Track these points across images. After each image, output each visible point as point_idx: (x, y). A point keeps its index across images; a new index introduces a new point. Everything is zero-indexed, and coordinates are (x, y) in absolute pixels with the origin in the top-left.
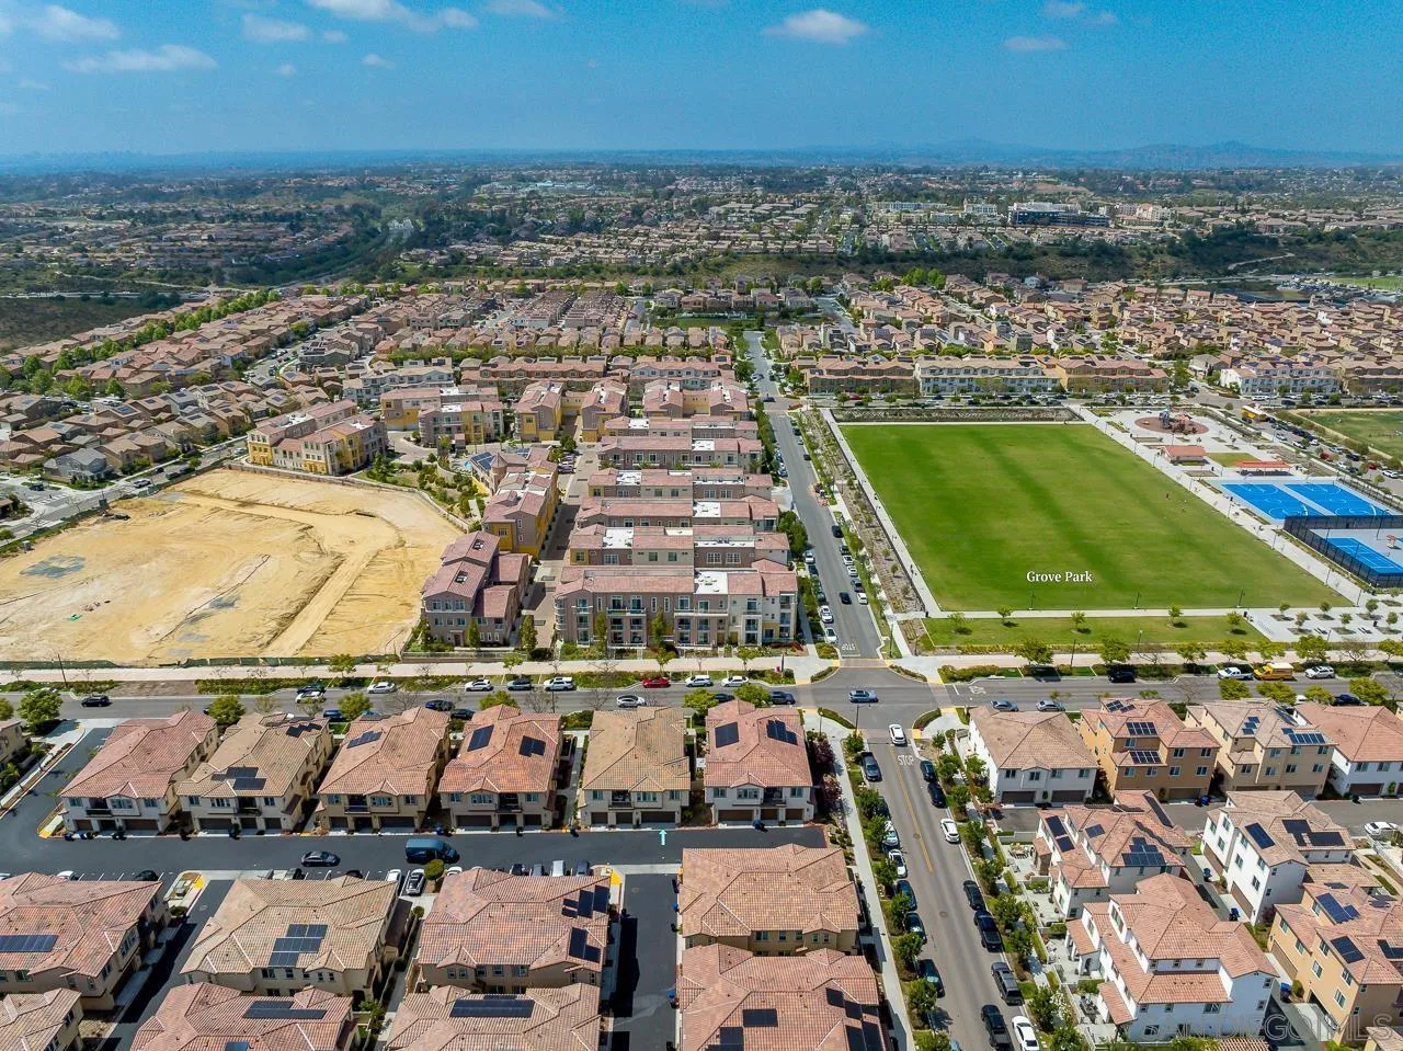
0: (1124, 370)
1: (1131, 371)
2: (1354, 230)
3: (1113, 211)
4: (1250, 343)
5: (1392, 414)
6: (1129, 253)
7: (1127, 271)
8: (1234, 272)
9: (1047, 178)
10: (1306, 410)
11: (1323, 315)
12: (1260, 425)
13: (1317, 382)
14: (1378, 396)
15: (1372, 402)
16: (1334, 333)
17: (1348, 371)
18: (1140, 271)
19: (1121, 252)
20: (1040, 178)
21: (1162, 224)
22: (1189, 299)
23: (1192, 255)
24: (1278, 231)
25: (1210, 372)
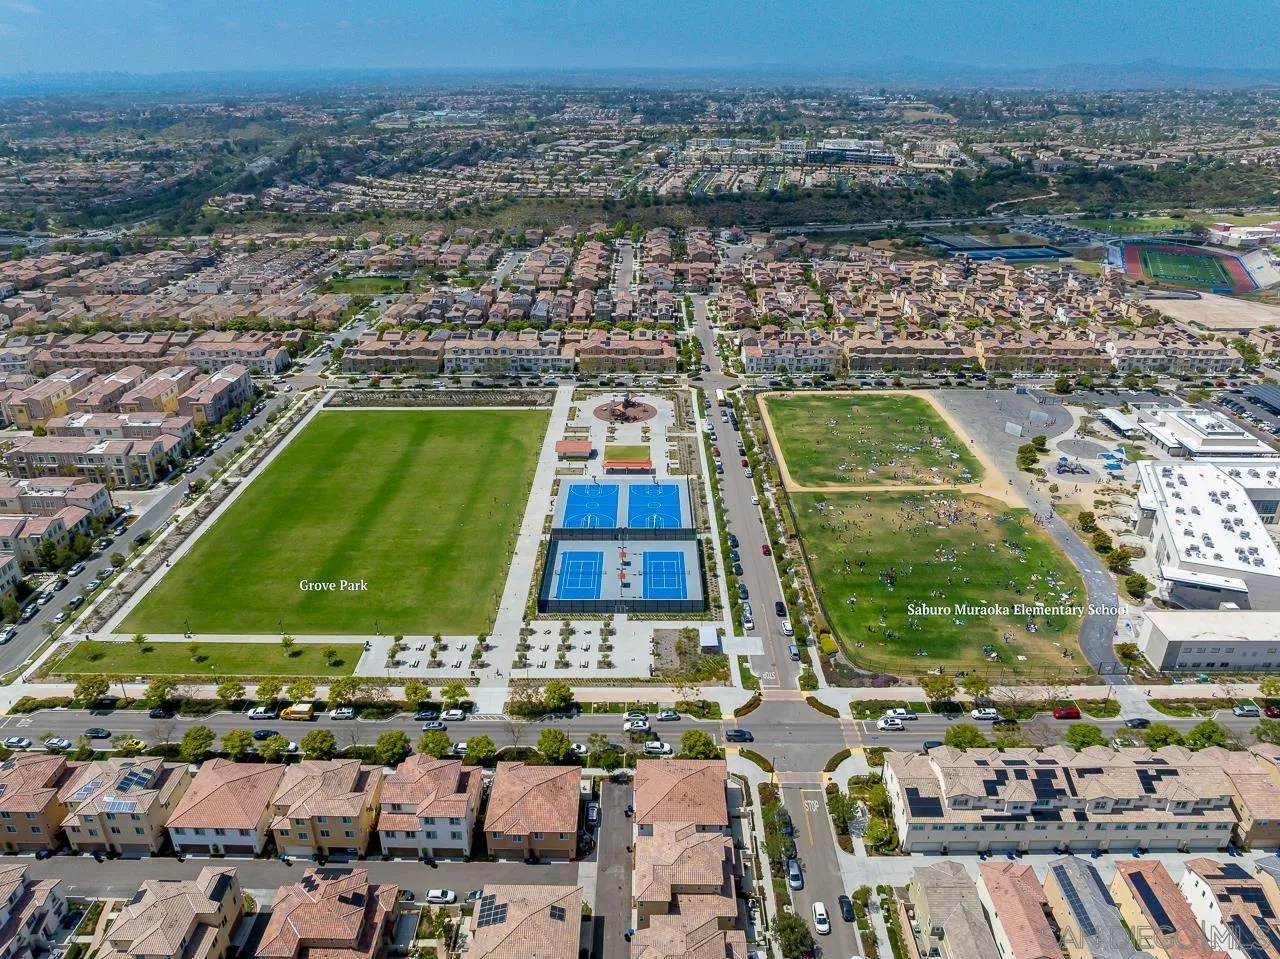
0: (634, 350)
1: (641, 352)
2: (1121, 170)
3: (914, 147)
4: (818, 313)
5: (858, 397)
6: (890, 194)
7: (884, 212)
8: (990, 212)
9: (920, 104)
10: (778, 393)
11: (944, 275)
12: (715, 410)
13: (819, 361)
14: (873, 375)
15: (858, 382)
16: (911, 302)
17: (852, 350)
18: (897, 212)
19: (883, 193)
20: (915, 104)
21: (949, 162)
22: (851, 255)
23: (954, 196)
24: (1052, 170)
25: (740, 346)
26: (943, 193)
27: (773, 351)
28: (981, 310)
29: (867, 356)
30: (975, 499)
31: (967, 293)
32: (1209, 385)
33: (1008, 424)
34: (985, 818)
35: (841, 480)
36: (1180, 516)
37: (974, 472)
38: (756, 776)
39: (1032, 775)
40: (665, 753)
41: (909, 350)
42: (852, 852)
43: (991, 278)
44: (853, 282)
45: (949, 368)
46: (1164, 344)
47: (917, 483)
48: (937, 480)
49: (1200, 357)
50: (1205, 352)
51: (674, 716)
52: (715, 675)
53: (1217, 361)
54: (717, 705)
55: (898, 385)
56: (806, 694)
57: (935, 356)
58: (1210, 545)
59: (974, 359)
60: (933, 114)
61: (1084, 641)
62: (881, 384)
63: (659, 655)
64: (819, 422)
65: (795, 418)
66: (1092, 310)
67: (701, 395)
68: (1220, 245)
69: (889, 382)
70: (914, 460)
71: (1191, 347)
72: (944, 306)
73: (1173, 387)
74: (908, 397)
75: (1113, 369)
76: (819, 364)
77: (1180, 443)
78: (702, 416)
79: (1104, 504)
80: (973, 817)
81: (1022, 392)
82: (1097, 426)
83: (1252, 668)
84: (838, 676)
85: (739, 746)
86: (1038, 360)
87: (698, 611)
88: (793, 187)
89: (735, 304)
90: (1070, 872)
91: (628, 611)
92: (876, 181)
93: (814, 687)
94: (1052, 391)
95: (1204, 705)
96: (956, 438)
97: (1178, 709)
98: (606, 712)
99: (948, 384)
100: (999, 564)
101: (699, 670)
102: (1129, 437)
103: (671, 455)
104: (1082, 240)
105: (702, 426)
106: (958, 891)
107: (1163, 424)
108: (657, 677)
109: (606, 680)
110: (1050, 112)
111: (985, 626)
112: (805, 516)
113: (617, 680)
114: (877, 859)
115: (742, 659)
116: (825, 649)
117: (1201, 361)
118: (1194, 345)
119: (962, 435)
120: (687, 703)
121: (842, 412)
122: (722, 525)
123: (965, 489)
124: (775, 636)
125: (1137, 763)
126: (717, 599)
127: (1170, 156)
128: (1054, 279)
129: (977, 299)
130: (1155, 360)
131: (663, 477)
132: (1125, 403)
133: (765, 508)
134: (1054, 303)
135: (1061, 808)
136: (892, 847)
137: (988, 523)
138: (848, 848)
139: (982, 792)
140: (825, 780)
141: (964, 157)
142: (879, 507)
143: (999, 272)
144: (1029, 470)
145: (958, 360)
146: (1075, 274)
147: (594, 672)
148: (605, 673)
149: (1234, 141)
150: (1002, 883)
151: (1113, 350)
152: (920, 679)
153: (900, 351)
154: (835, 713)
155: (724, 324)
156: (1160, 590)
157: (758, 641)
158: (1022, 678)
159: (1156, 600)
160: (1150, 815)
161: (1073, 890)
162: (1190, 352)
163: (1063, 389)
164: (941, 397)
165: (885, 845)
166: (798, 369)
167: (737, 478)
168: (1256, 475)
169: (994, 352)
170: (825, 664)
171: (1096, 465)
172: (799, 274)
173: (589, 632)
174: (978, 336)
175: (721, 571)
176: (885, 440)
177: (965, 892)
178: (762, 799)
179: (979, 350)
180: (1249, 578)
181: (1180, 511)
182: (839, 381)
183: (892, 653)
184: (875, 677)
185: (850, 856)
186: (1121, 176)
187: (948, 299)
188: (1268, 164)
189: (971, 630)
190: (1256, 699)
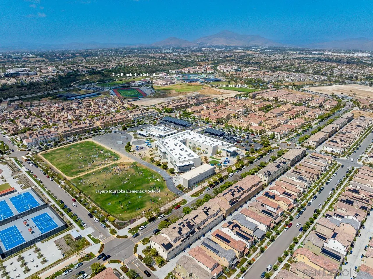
3: (41, 69)
4: (42, 124)
5: (71, 146)
6: (40, 84)
7: (40, 90)
8: (72, 85)
9: (33, 56)
10: (45, 151)
11: (74, 105)
12: (25, 163)
13: (52, 138)
14: (71, 138)
15: (68, 141)
16: (70, 114)
17: (62, 132)
18: (44, 89)
19: (38, 84)
20: (32, 56)
21: (54, 72)
22: (40, 104)
23: (60, 82)
24: (85, 72)
25: (21, 140)
26: (57, 82)
27: (36, 139)
28: (90, 113)
29: (67, 133)
30: (122, 163)
31: (84, 109)
32: (155, 119)
33: (118, 141)
34: (182, 241)
35: (82, 171)
36: (172, 151)
37: (117, 157)
38: (118, 266)
39: (186, 225)
40: (86, 277)
41: (79, 128)
42: (156, 270)
43: (88, 104)
44: (47, 112)
45: (92, 131)
46: (141, 112)
47: (105, 164)
48: (110, 162)
49: (150, 113)
50: (151, 112)
51: (80, 264)
52: (85, 245)
53: (154, 114)
54: (91, 253)
55: (80, 139)
56: (115, 236)
57: (87, 128)
58: (182, 156)
59: (98, 127)
60: (39, 58)
61: (169, 188)
62: (75, 140)
63: (61, 249)
64: (63, 156)
65: (55, 158)
66: (118, 107)
67: (16, 160)
68: (134, 86)
69: (77, 139)
70: (99, 159)
71: (147, 112)
72: (80, 114)
73: (148, 122)
74: (85, 142)
75: (133, 121)
76: (53, 139)
77: (159, 135)
78: (21, 166)
79: (152, 154)
80: (179, 242)
81: (115, 132)
82: (138, 136)
83: (203, 180)
84: (120, 226)
85: (107, 261)
86: (114, 123)
87: (65, 228)
88: (5, 85)
89: (11, 127)
90: (206, 242)
91: (40, 241)
92: (34, 80)
93: (116, 233)
94: (122, 130)
95: (200, 192)
96: (106, 149)
97: (196, 195)
98: (56, 277)
99: (94, 135)
100: (139, 178)
101: (78, 246)
102: (147, 137)
103: (19, 183)
104: (102, 90)
105: (24, 170)
106: (189, 262)
107: (153, 131)
108: (66, 255)
109: (48, 267)
110: (73, 56)
111: (146, 195)
112: (79, 185)
113: (52, 264)
114: (163, 268)
115: (89, 236)
116: (111, 220)
117: (150, 114)
118: (148, 111)
119: (108, 148)
120: (82, 258)
121: (69, 151)
122: (55, 199)
123: (118, 162)
124: (94, 224)
125: (202, 210)
126: (69, 222)
127: (112, 66)
128: (104, 101)
129: (88, 110)
130: (141, 116)
131: (21, 191)
132: (140, 128)
133: (65, 188)
134: (109, 107)
135: (194, 229)
136: (164, 262)
137: (129, 169)
138: (154, 269)
139: (179, 235)
140: (136, 255)
141: (58, 70)
142: (98, 175)
143: (89, 102)
144: (130, 152)
145: (94, 128)
146: (109, 99)
147: (41, 267)
148: (46, 265)
149: (124, 61)
150: (196, 254)
151: (131, 116)
152: (141, 216)
153: (76, 129)
154: (126, 237)
155: (9, 134)
156: (176, 170)
157: (90, 228)
158: (163, 204)
159: (177, 172)
160: (210, 220)
161: (209, 246)
162: (147, 113)
163: (125, 129)
164: (95, 139)
165: (162, 263)
166: (46, 142)
167: (48, 182)
168: (179, 137)
169: (103, 123)
170: (114, 225)
171: (144, 145)
172: (27, 113)
173: (30, 255)
174: (95, 120)
175: (64, 213)
176: (87, 156)
177: (191, 261)
178: (124, 271)
179: (98, 124)
180: (193, 160)
181: (171, 150)
182: (62, 143)
183: (129, 213)
184: (130, 221)
185: (156, 271)
186: (103, 71)
187: (80, 111)
188: (135, 66)
189: (144, 198)
190: (208, 186)
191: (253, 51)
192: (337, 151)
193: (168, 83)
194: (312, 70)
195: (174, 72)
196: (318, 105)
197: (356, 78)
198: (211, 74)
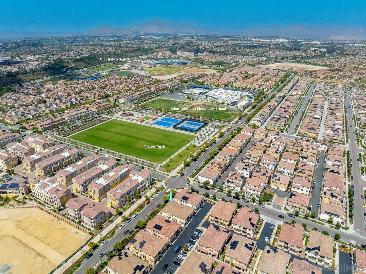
17: (139, 94)
30: (197, 105)
59: (154, 91)
74: (158, 99)
77: (200, 92)
102: (192, 94)
156: (230, 104)
164: (162, 97)
169: (156, 89)
191: (191, 38)
192: (300, 94)
193: (152, 66)
194: (254, 53)
195: (144, 58)
196: (275, 75)
197: (287, 58)
198: (176, 58)
